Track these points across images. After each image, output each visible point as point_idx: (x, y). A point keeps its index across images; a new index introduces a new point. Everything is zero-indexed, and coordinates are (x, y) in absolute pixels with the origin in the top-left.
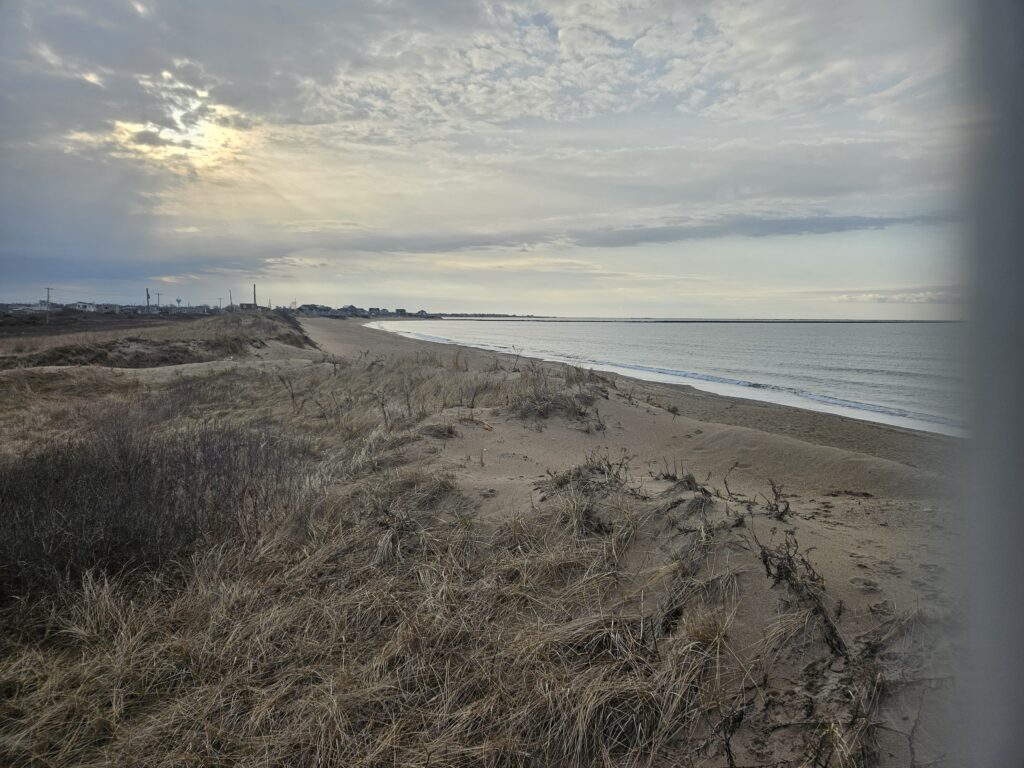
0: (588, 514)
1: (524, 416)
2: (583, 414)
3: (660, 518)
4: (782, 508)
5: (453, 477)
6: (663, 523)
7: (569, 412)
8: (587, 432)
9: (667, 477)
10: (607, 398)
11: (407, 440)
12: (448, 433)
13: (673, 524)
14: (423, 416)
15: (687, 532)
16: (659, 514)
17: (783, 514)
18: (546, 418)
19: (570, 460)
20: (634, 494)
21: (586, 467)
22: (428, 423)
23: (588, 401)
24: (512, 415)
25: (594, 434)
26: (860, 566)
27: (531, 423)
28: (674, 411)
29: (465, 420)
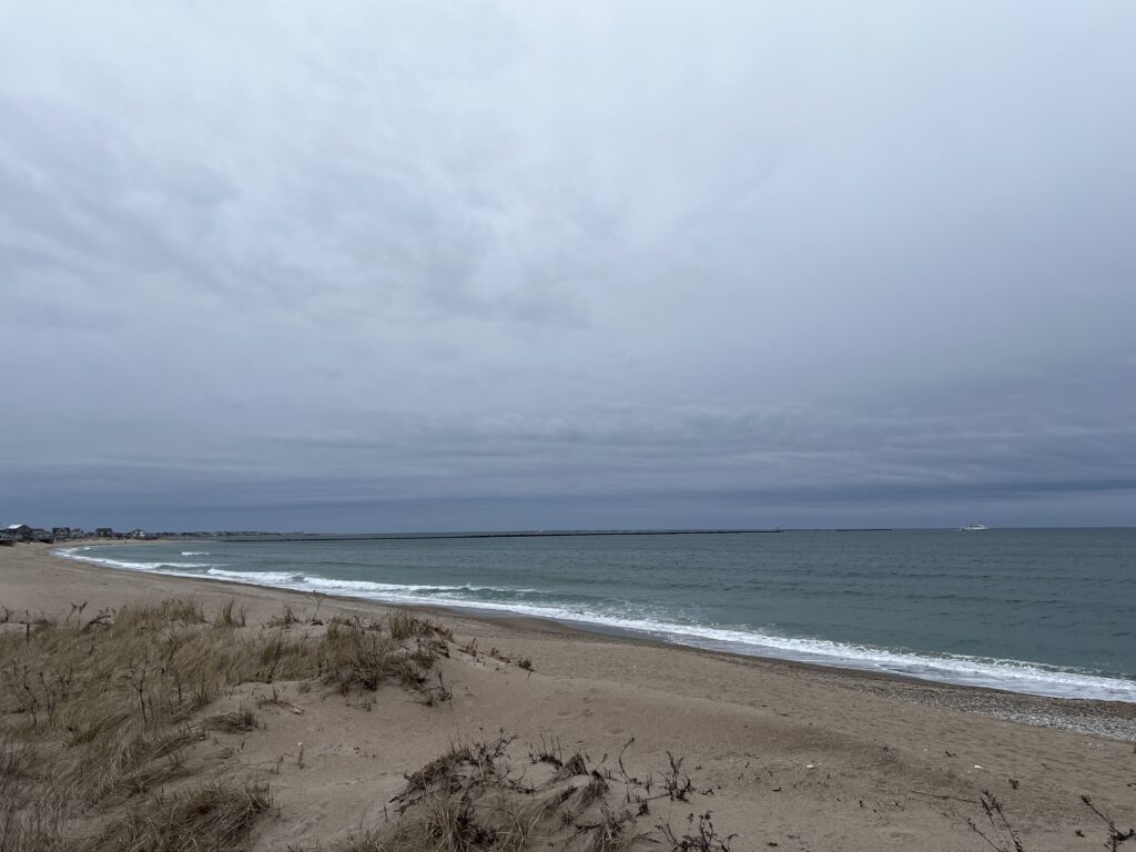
0: (464, 820)
1: (344, 691)
2: (421, 681)
3: (551, 815)
4: (681, 786)
5: (266, 790)
6: (556, 820)
7: (404, 680)
8: (429, 704)
9: (545, 759)
10: (447, 655)
11: (185, 740)
12: (245, 723)
13: (567, 820)
14: (202, 702)
15: (587, 828)
16: (549, 809)
17: (683, 791)
18: (375, 690)
19: (428, 748)
20: (514, 786)
21: (451, 757)
22: (213, 711)
23: (427, 662)
24: (329, 689)
25: (437, 706)
26: (771, 844)
27: (356, 698)
28: (526, 665)
29: (266, 702)
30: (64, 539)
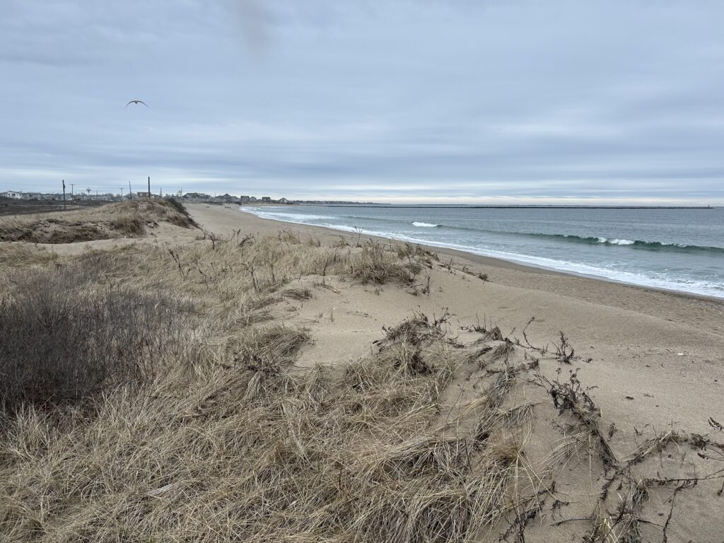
0: (416, 358)
1: (365, 283)
2: (411, 281)
3: (472, 362)
4: (568, 354)
5: (308, 330)
6: (476, 365)
7: (401, 280)
8: (415, 294)
9: (478, 330)
10: (431, 267)
11: (271, 301)
12: (304, 296)
13: (482, 366)
14: (285, 281)
15: (493, 372)
16: (472, 359)
17: (568, 358)
18: (383, 284)
19: (396, 319)
20: (451, 342)
21: (414, 322)
22: (288, 287)
23: (416, 270)
24: (354, 281)
25: (420, 295)
26: (628, 398)
27: (370, 288)
28: (484, 278)
29: (318, 284)
30: (246, 203)
